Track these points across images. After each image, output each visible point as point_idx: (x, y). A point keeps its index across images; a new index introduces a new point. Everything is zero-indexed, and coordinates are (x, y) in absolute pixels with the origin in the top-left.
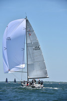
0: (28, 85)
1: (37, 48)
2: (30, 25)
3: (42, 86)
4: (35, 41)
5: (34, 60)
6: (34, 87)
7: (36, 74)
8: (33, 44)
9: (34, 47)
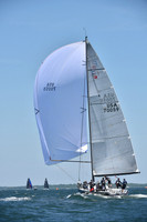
0: (92, 191)
1: (113, 107)
2: (95, 55)
3: (125, 191)
4: (106, 92)
5: (105, 133)
6: (107, 194)
7: (110, 165)
8: (102, 97)
9: (105, 106)
